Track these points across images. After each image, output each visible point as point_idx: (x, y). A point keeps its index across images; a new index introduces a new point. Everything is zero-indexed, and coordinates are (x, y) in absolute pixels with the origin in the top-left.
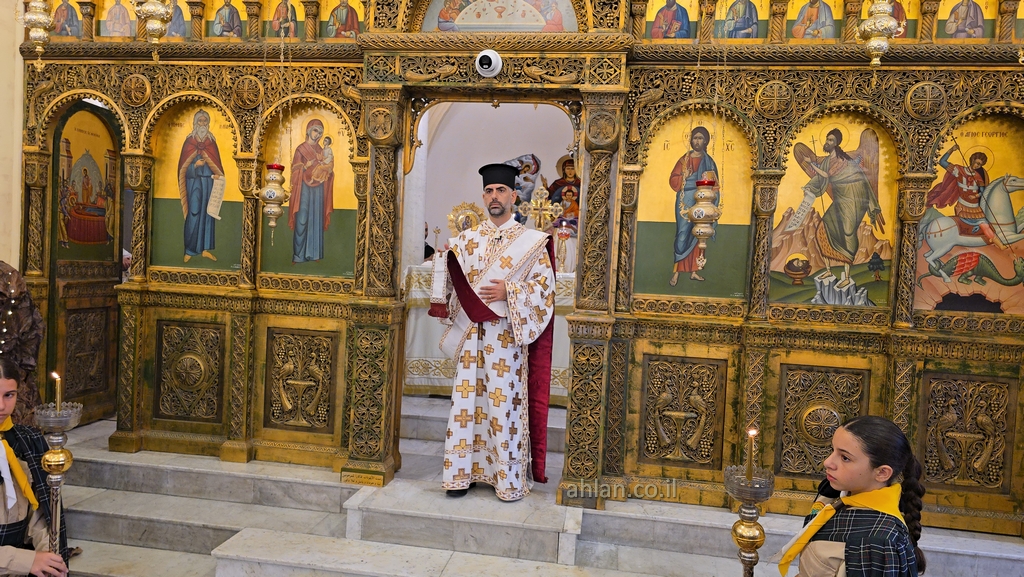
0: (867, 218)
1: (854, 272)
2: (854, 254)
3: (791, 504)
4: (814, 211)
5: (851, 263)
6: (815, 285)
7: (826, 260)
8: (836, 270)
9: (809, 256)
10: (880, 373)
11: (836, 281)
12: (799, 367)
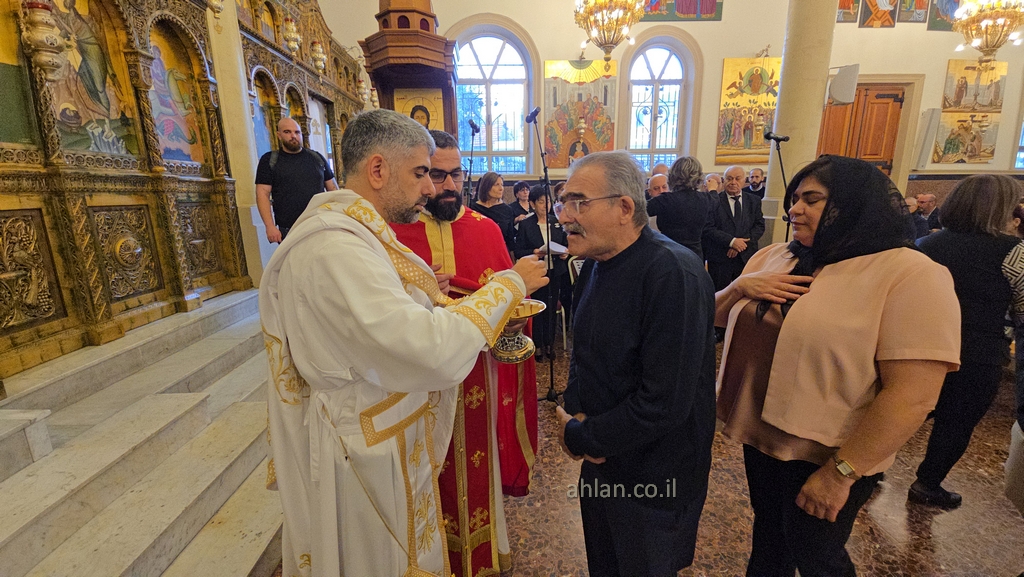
0: (108, 79)
1: (113, 126)
2: (108, 110)
3: (132, 320)
4: (70, 65)
5: (108, 118)
6: (87, 135)
7: (91, 112)
8: (101, 122)
9: (77, 106)
10: (153, 206)
11: (103, 132)
12: (102, 208)
